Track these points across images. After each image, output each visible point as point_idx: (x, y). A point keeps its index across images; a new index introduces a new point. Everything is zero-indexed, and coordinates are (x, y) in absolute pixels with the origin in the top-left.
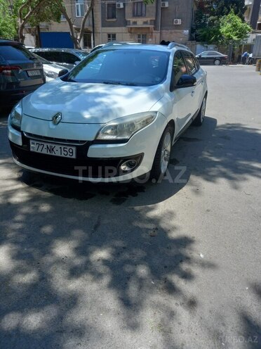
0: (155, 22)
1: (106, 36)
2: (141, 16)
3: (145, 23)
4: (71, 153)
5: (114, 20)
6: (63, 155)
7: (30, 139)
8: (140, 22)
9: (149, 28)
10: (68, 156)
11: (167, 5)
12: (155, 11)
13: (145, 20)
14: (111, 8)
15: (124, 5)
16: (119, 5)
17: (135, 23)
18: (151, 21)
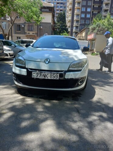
0: (37, 34)
1: (16, 37)
2: (32, 31)
3: (33, 34)
4: (56, 77)
5: (20, 31)
6: (52, 78)
7: (32, 71)
8: (31, 33)
9: (35, 36)
10: (55, 79)
11: (42, 27)
12: (37, 29)
13: (33, 32)
14: (18, 27)
15: (24, 26)
16: (22, 26)
17: (29, 33)
18: (35, 33)
